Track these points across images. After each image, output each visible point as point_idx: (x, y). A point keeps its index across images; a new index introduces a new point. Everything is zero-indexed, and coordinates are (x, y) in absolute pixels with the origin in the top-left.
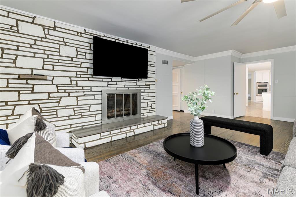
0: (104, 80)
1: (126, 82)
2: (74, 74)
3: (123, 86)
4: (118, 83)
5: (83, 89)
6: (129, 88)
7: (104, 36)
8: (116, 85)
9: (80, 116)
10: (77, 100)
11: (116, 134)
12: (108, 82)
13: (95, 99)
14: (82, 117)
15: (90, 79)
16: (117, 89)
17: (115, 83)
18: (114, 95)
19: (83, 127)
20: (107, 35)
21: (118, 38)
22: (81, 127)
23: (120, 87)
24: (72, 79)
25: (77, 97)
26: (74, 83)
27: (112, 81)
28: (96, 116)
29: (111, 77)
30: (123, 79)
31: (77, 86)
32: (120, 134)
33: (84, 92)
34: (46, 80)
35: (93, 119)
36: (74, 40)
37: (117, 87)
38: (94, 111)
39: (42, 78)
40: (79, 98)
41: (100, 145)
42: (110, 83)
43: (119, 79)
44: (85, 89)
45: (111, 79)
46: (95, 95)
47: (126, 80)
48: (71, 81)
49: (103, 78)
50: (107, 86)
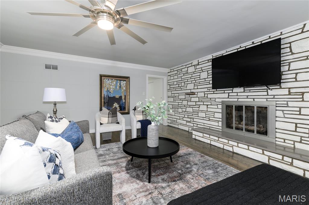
0: (225, 92)
1: (250, 92)
2: (206, 90)
3: (246, 97)
4: (239, 94)
5: (210, 100)
6: (254, 99)
7: (226, 52)
8: (237, 96)
9: (208, 119)
10: (207, 108)
11: (214, 140)
12: (229, 93)
13: (218, 108)
14: (209, 120)
15: (215, 92)
16: (238, 100)
17: (236, 94)
18: (233, 106)
19: (210, 128)
20: (228, 50)
21: (240, 46)
22: (209, 128)
23: (242, 98)
24: (205, 93)
25: (207, 105)
26: (206, 95)
27: (233, 92)
28: (218, 122)
29: (232, 89)
30: (245, 89)
31: (207, 98)
32: (217, 142)
33: (211, 102)
34: (195, 94)
35: (216, 124)
36: (206, 66)
37: (238, 98)
38: (217, 118)
39: (193, 93)
40: (209, 106)
41: (203, 142)
42: (230, 94)
43: (242, 89)
44: (211, 100)
45: (232, 91)
46: (218, 105)
47: (250, 90)
48: (205, 94)
49: (224, 91)
50: (227, 97)
